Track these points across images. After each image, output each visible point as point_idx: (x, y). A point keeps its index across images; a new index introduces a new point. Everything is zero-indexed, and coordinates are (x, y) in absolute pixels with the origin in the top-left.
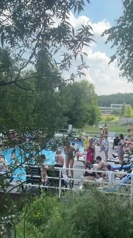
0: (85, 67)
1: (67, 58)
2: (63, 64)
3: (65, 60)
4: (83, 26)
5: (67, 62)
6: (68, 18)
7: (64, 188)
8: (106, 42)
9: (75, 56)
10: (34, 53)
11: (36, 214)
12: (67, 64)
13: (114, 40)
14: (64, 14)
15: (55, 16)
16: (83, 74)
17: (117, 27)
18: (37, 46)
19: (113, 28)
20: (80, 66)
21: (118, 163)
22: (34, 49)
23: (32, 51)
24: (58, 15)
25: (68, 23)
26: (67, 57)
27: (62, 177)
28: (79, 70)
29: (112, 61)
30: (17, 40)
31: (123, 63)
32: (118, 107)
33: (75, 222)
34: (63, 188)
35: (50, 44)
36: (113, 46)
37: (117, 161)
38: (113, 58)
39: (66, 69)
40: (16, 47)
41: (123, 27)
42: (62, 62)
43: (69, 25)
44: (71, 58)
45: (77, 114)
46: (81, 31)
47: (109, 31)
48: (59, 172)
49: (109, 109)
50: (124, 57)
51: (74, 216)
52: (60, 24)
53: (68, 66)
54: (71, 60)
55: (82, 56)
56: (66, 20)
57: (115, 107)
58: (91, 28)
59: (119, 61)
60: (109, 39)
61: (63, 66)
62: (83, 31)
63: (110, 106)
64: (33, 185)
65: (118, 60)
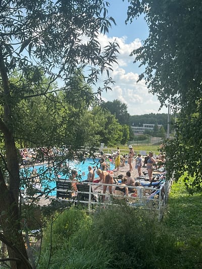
0: (112, 82)
1: (94, 73)
2: (90, 78)
3: (92, 74)
4: (111, 44)
5: (94, 76)
6: (96, 36)
7: (94, 203)
8: (135, 62)
9: (102, 71)
10: (63, 68)
11: (65, 225)
12: (94, 78)
13: (141, 60)
14: (92, 33)
15: (84, 35)
16: (109, 88)
17: (145, 47)
18: (66, 62)
19: (141, 49)
20: (106, 81)
21: (148, 180)
22: (64, 65)
23: (62, 66)
24: (87, 33)
25: (97, 42)
26: (94, 71)
27: (92, 192)
28: (105, 85)
29: (140, 79)
30: (47, 56)
31: (150, 82)
32: (150, 127)
33: (102, 232)
34: (92, 203)
35: (79, 61)
36: (141, 65)
37: (146, 178)
38: (141, 77)
39: (94, 83)
40: (47, 63)
41: (151, 47)
42: (90, 76)
43: (98, 44)
44: (98, 73)
45: (110, 133)
46: (109, 47)
47: (137, 51)
48: (89, 186)
49: (141, 129)
50: (151, 75)
51: (101, 227)
52: (89, 42)
53: (95, 81)
54: (98, 75)
55: (108, 71)
56: (95, 38)
57: (148, 126)
58: (118, 45)
59: (147, 79)
60: (138, 58)
61: (90, 80)
62: (110, 48)
63: (142, 126)
64: (63, 200)
65: (145, 79)
